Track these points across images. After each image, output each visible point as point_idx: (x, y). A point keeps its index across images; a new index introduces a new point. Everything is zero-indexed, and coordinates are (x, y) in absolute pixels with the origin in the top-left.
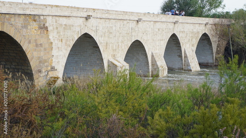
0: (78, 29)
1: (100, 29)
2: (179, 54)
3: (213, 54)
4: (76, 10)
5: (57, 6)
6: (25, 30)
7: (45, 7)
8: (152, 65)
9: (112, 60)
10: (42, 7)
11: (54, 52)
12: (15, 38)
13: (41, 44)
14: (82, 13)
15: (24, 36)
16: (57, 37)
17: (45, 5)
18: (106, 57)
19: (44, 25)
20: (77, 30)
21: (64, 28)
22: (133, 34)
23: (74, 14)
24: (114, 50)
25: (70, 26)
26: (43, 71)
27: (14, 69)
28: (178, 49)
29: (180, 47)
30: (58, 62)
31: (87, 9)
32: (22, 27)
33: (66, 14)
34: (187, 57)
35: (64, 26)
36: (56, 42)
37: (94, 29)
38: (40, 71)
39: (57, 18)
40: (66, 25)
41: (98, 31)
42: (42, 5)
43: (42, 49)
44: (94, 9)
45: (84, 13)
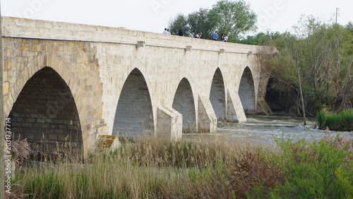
0: (127, 62)
1: (150, 62)
2: (220, 98)
3: (254, 97)
4: (126, 33)
5: (107, 28)
6: (73, 65)
7: (95, 29)
8: (199, 114)
9: (161, 108)
10: (92, 29)
11: (104, 98)
12: (63, 78)
13: (91, 86)
14: (132, 38)
15: (73, 73)
16: (107, 74)
17: (95, 27)
18: (156, 103)
19: (94, 56)
20: (127, 64)
21: (115, 62)
22: (181, 69)
23: (125, 40)
24: (163, 93)
25: (120, 57)
26: (92, 127)
27: (50, 124)
28: (219, 90)
29: (223, 87)
30: (108, 112)
31: (137, 31)
32: (71, 60)
33: (117, 40)
34: (231, 102)
35: (114, 58)
36: (106, 82)
37: (144, 62)
38: (88, 127)
39: (107, 45)
40: (116, 56)
41: (148, 66)
42: (92, 26)
43: (92, 93)
44: (144, 33)
45: (135, 38)
